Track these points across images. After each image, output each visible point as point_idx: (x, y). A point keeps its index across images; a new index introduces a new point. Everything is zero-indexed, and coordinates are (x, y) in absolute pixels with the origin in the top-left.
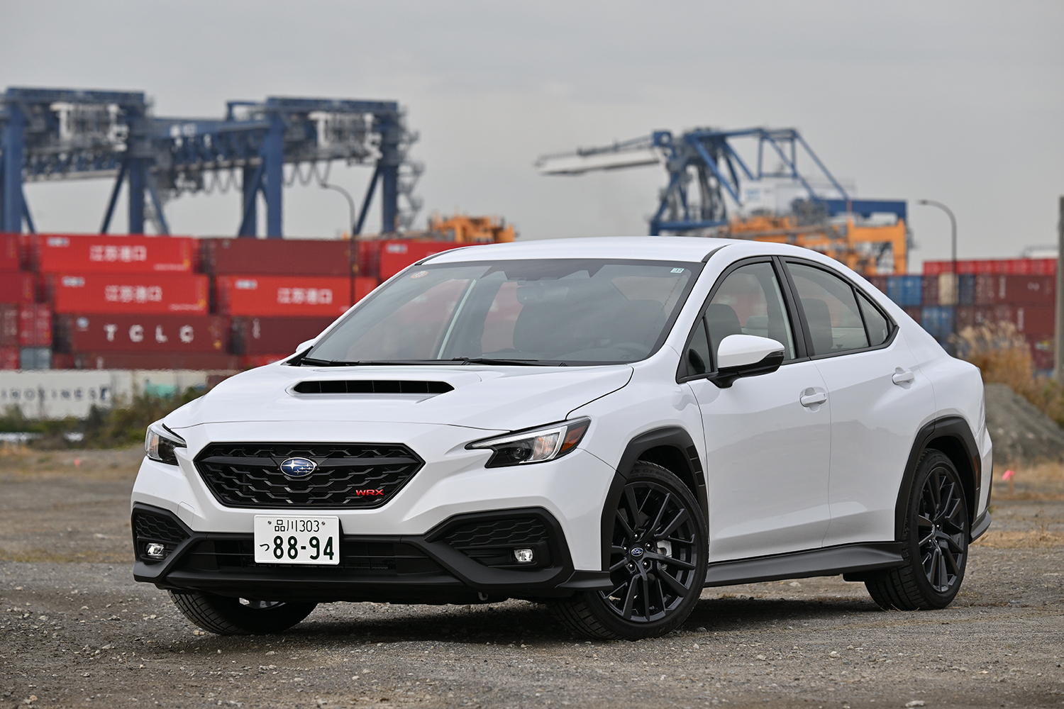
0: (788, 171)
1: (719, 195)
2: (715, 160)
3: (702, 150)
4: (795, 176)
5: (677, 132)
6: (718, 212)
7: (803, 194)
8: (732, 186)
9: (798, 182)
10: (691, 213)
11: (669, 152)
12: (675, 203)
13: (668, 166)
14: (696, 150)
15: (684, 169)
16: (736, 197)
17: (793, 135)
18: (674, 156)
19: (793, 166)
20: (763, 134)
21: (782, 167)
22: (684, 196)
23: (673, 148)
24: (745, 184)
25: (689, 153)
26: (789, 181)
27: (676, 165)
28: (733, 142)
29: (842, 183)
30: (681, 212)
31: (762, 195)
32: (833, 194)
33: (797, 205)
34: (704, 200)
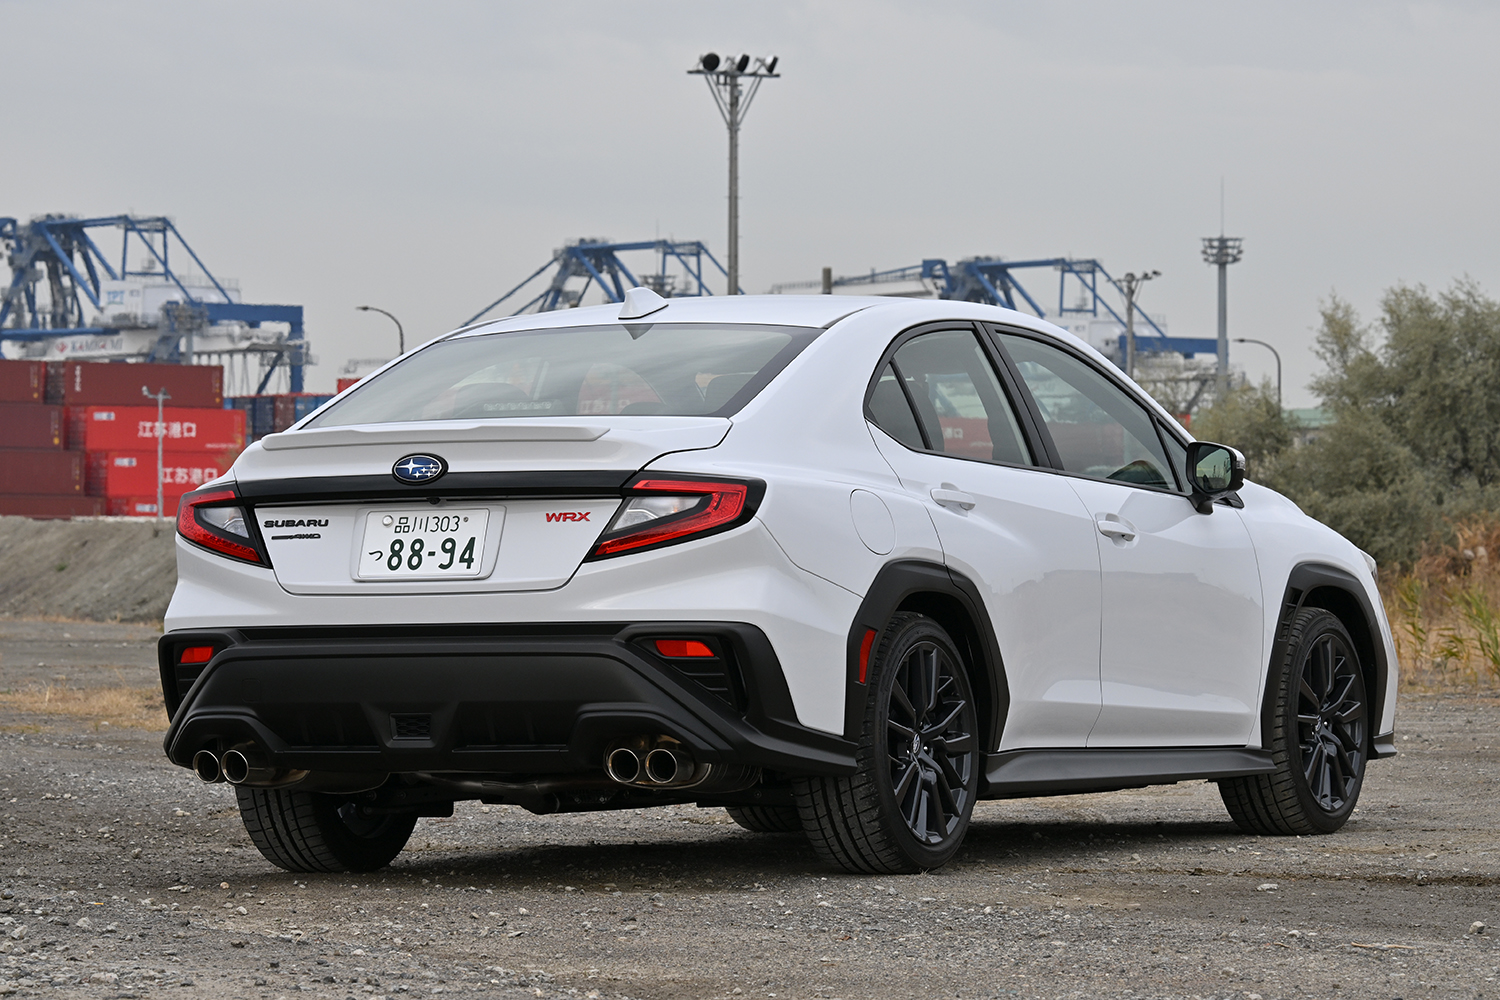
0: (159, 268)
1: (75, 296)
2: (70, 256)
3: (54, 243)
4: (167, 273)
5: (23, 221)
6: (74, 318)
7: (177, 296)
8: (91, 288)
9: (172, 282)
10: (40, 318)
11: (13, 243)
12: (20, 305)
13: (11, 262)
14: (47, 242)
15: (32, 265)
16: (95, 300)
17: (164, 225)
18: (20, 249)
19: (165, 263)
20: (129, 224)
21: (152, 262)
22: (31, 299)
23: (19, 240)
24: (106, 284)
25: (37, 245)
26: (160, 280)
27: (23, 260)
28: (90, 232)
29: (224, 285)
30: (28, 317)
31: (126, 297)
32: (215, 298)
33: (170, 309)
34: (55, 303)
